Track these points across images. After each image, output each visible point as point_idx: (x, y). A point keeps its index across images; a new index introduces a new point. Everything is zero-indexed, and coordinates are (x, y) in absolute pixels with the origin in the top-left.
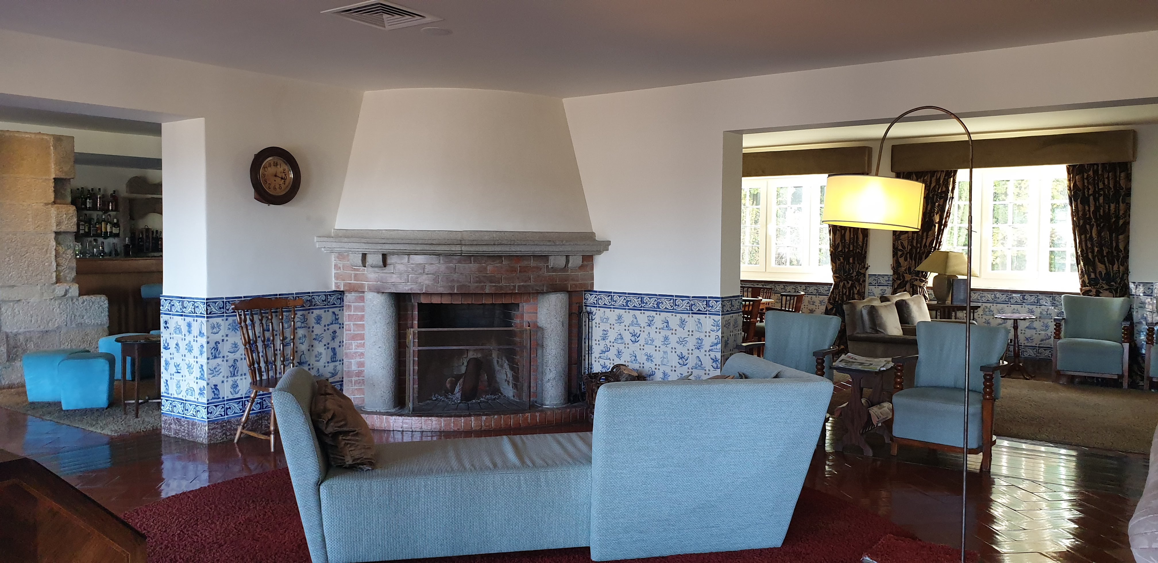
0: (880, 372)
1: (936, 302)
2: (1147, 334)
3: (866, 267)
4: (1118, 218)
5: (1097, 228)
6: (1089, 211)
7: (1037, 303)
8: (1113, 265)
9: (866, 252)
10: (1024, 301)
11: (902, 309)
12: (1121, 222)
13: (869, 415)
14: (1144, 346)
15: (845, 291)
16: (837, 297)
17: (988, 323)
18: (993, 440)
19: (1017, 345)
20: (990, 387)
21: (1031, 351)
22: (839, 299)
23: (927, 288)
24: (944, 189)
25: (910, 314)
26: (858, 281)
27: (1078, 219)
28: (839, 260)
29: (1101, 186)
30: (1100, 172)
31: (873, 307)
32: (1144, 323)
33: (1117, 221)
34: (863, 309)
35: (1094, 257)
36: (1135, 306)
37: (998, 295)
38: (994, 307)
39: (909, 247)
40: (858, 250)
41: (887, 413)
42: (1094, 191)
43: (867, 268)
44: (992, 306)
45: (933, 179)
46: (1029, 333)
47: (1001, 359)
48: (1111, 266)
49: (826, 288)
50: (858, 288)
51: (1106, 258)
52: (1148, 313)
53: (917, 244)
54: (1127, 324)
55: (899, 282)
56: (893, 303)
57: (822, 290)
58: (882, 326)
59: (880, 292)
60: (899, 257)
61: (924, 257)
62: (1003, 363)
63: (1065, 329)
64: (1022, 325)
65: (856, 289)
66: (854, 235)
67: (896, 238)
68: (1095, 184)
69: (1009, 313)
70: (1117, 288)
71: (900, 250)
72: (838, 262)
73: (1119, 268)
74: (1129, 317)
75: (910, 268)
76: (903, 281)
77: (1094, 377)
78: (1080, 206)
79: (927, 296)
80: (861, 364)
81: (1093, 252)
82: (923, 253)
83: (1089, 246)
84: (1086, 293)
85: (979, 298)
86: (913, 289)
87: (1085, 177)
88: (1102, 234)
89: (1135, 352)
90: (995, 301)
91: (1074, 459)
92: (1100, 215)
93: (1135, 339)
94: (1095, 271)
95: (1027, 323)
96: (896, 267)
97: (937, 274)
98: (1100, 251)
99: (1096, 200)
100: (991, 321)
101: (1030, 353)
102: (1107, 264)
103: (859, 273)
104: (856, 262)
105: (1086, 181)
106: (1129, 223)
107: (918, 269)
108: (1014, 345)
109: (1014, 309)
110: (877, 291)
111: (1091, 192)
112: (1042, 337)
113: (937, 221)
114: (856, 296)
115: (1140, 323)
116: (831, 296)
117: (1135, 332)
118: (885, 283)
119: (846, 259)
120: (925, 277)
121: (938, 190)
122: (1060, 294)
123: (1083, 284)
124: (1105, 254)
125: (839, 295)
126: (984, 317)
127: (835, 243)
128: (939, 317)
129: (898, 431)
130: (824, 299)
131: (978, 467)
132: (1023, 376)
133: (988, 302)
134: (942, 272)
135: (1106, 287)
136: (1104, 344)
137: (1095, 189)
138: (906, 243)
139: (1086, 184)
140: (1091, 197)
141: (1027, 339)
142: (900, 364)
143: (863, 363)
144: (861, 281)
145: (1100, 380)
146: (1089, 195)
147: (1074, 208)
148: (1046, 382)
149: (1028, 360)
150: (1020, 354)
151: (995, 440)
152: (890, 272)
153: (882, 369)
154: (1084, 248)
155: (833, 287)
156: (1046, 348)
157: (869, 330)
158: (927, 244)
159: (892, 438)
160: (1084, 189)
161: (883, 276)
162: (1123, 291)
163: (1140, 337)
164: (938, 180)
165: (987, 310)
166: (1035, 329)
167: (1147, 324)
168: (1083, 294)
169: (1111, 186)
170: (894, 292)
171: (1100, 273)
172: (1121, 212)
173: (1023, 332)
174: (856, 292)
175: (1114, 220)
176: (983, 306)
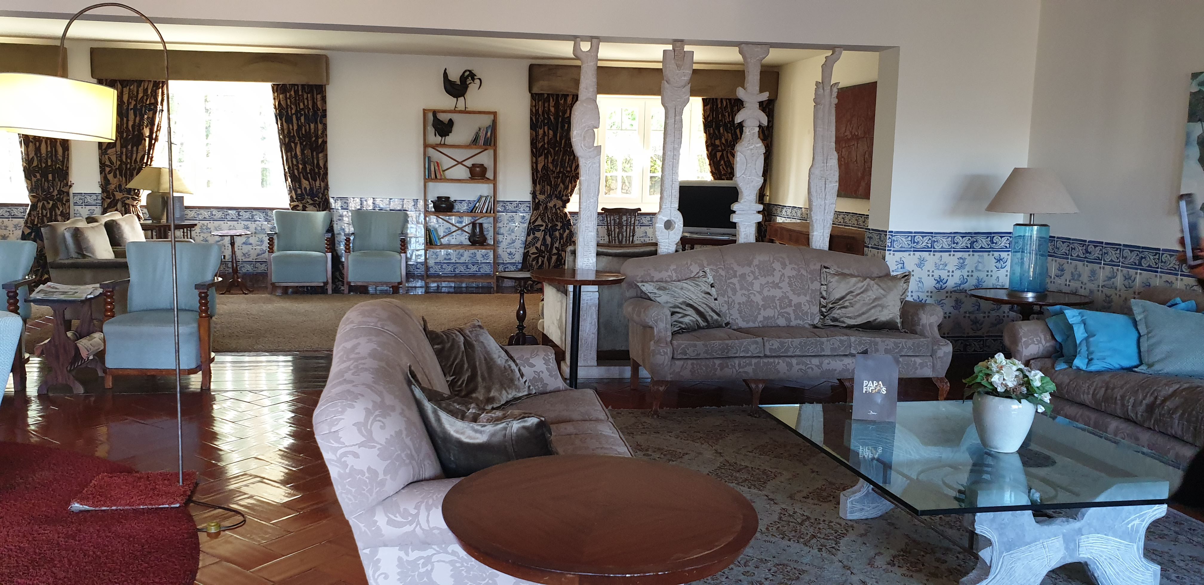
0: (87, 300)
1: (150, 222)
2: (346, 244)
3: (69, 184)
4: (317, 138)
5: (301, 146)
6: (293, 129)
7: (252, 219)
8: (315, 181)
9: (68, 168)
10: (240, 217)
11: (112, 229)
12: (320, 141)
13: (77, 349)
14: (344, 255)
15: (45, 212)
16: (36, 220)
17: (207, 241)
18: (212, 357)
19: (234, 261)
20: (206, 304)
21: (249, 266)
22: (38, 221)
23: (141, 207)
24: (153, 101)
25: (122, 235)
26: (61, 200)
27: (284, 137)
28: (35, 176)
29: (302, 106)
30: (300, 93)
31: (77, 230)
32: (343, 234)
33: (316, 141)
34: (65, 232)
35: (299, 173)
36: (335, 219)
37: (215, 212)
38: (211, 225)
39: (119, 163)
40: (58, 166)
41: (99, 344)
42: (296, 110)
43: (71, 186)
44: (209, 224)
45: (140, 89)
46: (246, 249)
47: (216, 276)
48: (313, 182)
49: (21, 209)
50: (61, 209)
51: (309, 175)
52: (346, 225)
53: (126, 159)
54: (329, 235)
55: (109, 201)
56: (101, 224)
57: (15, 211)
58: (91, 250)
59: (88, 213)
60: (107, 172)
61: (135, 173)
62: (217, 279)
63: (278, 244)
64: (238, 241)
65: (59, 209)
66: (51, 148)
67: (102, 153)
68: (297, 105)
69: (227, 229)
70: (320, 202)
71: (108, 166)
72: (34, 179)
73: (320, 184)
74: (330, 229)
75: (120, 186)
76: (114, 200)
77: (304, 287)
78: (284, 124)
79: (141, 215)
80: (64, 293)
81: (298, 169)
82: (134, 169)
83: (295, 163)
84: (294, 208)
85: (196, 216)
86: (125, 208)
87: (288, 96)
88: (305, 152)
89: (336, 261)
90: (212, 219)
91: (290, 364)
92: (302, 134)
93: (336, 248)
94: (300, 188)
95: (243, 239)
96: (105, 184)
97: (150, 192)
98: (305, 168)
99: (298, 119)
100: (209, 238)
101: (248, 268)
102: (310, 180)
103: (60, 192)
104: (57, 180)
105: (288, 101)
106: (326, 142)
107: (128, 186)
108: (232, 262)
109: (231, 226)
110: (85, 211)
111: (293, 111)
112: (258, 251)
113: (147, 134)
114: (59, 218)
115: (339, 234)
116: (28, 218)
117: (336, 242)
118: (94, 203)
119: (44, 175)
120: (138, 195)
121: (146, 101)
122: (272, 209)
123: (292, 200)
124: (308, 171)
125: (39, 217)
126: (202, 235)
127: (28, 157)
128: (154, 237)
129: (111, 362)
130: (19, 222)
131: (199, 387)
132: (242, 291)
133: (205, 219)
134: (156, 190)
135: (311, 202)
136: (310, 256)
137: (297, 109)
138: (114, 158)
139: (289, 103)
140: (294, 116)
141: (244, 255)
142: (109, 290)
143: (66, 292)
144: (64, 200)
145: (309, 288)
146: (292, 115)
147: (280, 126)
148: (263, 295)
149: (246, 275)
150: (239, 269)
151: (214, 357)
152: (99, 190)
153: (89, 297)
154: (291, 165)
155: (29, 208)
156: (262, 263)
157: (74, 255)
158: (138, 160)
159: (105, 370)
160: (287, 108)
161: (90, 194)
162: (324, 205)
163: (340, 246)
164: (145, 91)
165: (204, 227)
166: (251, 244)
167: (345, 235)
168: (292, 209)
169: (310, 106)
170: (104, 212)
171: (305, 188)
172: (320, 132)
173: (240, 248)
174: (59, 213)
175: (314, 139)
176: (200, 224)
